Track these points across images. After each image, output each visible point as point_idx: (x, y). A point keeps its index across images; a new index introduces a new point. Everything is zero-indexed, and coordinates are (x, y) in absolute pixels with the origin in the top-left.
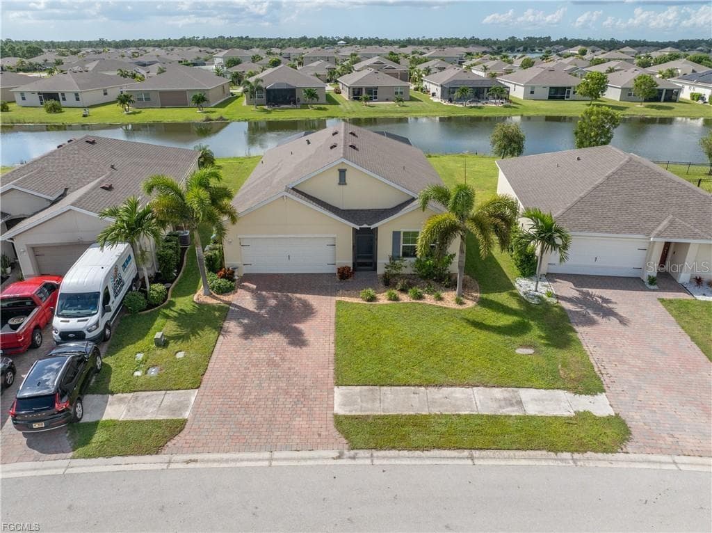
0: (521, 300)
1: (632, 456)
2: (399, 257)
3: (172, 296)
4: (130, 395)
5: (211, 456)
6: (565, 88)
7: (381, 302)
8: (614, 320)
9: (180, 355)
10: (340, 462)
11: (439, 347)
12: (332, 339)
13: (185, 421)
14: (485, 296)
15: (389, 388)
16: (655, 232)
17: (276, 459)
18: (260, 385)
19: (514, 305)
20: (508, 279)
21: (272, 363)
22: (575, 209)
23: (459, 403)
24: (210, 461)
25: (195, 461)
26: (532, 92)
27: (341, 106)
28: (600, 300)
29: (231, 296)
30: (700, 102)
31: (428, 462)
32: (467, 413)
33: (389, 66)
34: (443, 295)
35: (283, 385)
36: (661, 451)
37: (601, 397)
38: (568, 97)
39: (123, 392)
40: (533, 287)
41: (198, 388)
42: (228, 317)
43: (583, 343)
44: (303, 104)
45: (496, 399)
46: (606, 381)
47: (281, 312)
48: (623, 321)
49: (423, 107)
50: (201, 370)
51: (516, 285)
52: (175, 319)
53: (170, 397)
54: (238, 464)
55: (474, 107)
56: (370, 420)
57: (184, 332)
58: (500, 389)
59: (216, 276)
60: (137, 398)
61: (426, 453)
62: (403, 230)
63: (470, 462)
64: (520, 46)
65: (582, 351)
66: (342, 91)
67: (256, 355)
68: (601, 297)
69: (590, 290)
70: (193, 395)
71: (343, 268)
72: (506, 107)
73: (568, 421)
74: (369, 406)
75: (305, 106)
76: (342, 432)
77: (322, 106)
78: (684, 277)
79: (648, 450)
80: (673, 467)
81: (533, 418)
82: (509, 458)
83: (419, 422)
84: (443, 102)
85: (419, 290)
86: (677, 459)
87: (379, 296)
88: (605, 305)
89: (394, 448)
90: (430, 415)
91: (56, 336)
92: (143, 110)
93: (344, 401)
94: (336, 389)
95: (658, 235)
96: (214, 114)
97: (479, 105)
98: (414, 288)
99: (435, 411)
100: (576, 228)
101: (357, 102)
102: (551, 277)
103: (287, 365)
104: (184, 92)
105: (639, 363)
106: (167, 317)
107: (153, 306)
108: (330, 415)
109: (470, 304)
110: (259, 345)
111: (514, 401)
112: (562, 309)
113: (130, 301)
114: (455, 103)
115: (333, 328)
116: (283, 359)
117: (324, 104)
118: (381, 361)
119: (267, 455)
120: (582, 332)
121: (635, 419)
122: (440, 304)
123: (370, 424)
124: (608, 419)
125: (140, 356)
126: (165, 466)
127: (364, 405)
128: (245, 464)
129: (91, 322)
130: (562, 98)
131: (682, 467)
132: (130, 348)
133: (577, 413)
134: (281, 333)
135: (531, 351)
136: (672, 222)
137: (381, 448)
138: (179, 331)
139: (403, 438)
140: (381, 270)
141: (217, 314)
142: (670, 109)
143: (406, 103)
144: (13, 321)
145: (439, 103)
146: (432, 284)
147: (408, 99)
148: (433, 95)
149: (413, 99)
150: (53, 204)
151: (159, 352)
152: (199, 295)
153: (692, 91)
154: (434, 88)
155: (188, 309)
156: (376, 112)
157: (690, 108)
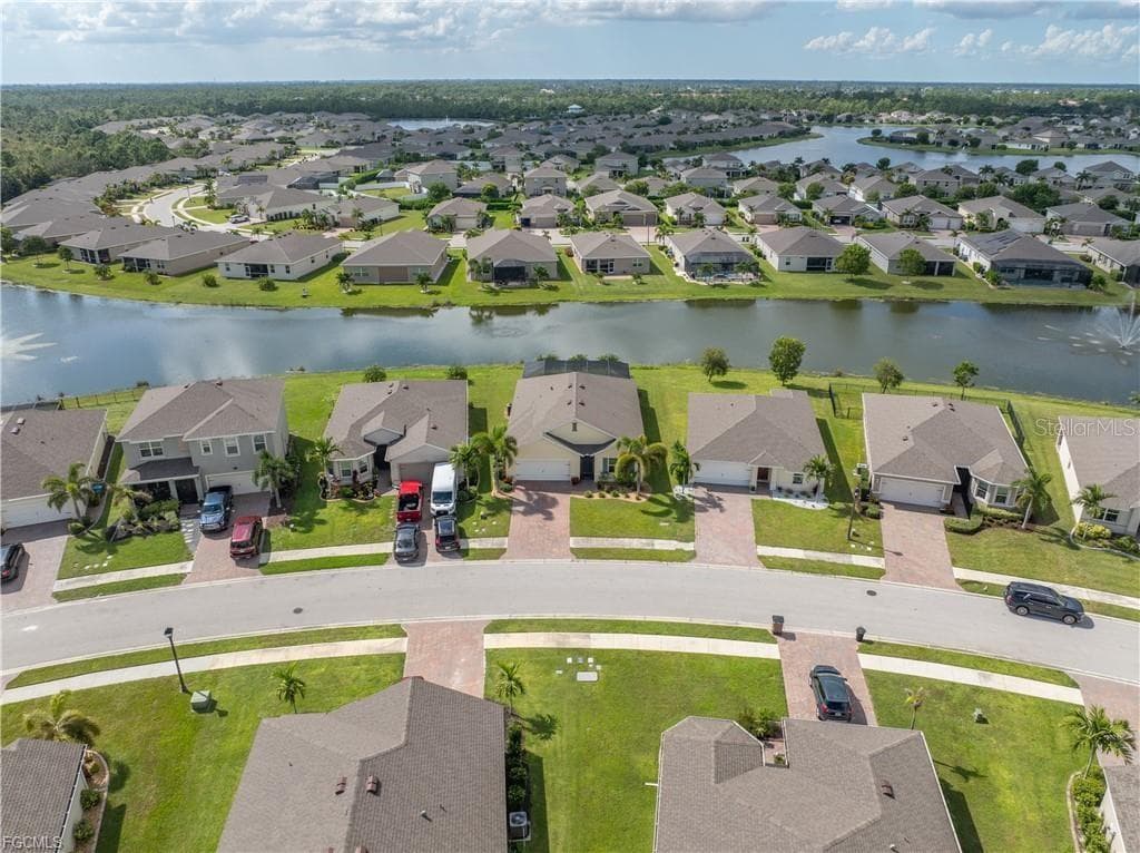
0: (672, 499)
1: (692, 564)
2: (606, 472)
3: (480, 493)
4: (477, 539)
5: (521, 560)
6: (825, 259)
7: (595, 498)
8: (718, 510)
9: (494, 522)
10: (573, 563)
11: (622, 521)
12: (568, 516)
13: (505, 549)
14: (652, 496)
16: (753, 461)
17: (547, 561)
18: (536, 536)
19: (667, 501)
20: (670, 484)
21: (539, 527)
22: (710, 445)
23: (626, 544)
24: (518, 562)
25: (513, 562)
26: (788, 263)
27: (573, 283)
29: (512, 493)
30: (979, 275)
31: (608, 563)
32: (628, 548)
33: (633, 205)
34: (630, 494)
35: (546, 536)
36: (705, 562)
37: (692, 544)
38: (828, 270)
39: (473, 538)
40: (682, 491)
41: (508, 536)
42: (513, 505)
43: (695, 520)
44: (532, 281)
45: (643, 543)
46: (698, 536)
47: (541, 502)
48: (722, 511)
49: (663, 284)
50: (507, 530)
51: (674, 489)
52: (485, 506)
53: (496, 540)
54: (532, 563)
55: (719, 285)
56: (585, 549)
57: (492, 512)
58: (646, 539)
59: (502, 483)
60: (481, 541)
61: (608, 561)
62: (607, 457)
63: (625, 564)
65: (693, 525)
66: (575, 254)
67: (531, 524)
68: (718, 498)
69: (714, 493)
70: (506, 539)
71: (575, 478)
72: (753, 285)
73: (671, 552)
74: (586, 544)
75: (534, 285)
76: (573, 553)
77: (553, 283)
79: (700, 562)
80: (707, 567)
81: (656, 550)
82: (641, 563)
83: (606, 551)
84: (685, 277)
85: (617, 492)
87: (594, 495)
88: (717, 502)
89: (595, 559)
90: (612, 548)
91: (434, 513)
92: (363, 288)
93: (573, 542)
94: (571, 538)
95: (755, 463)
96: (440, 296)
97: (725, 282)
98: (614, 490)
100: (705, 458)
101: (591, 276)
102: (695, 485)
103: (546, 528)
104: (404, 268)
105: (719, 531)
106: (481, 504)
107: (473, 497)
108: (568, 547)
109: (643, 500)
110: (532, 519)
111: (650, 544)
112: (693, 504)
113: (462, 495)
114: (698, 280)
115: (568, 511)
116: (544, 525)
117: (555, 280)
118: (593, 527)
119: (543, 560)
120: (698, 516)
121: (701, 552)
122: (627, 500)
123: (585, 551)
124: (689, 552)
125: (475, 523)
126: (502, 563)
127: (583, 544)
128: (534, 563)
129: (450, 506)
130: (822, 270)
131: (710, 567)
132: (469, 519)
133: (677, 549)
134: (541, 513)
135: (667, 524)
136: (764, 455)
137: (590, 559)
138: (488, 512)
139: (599, 556)
140: (596, 479)
141: (507, 503)
142: (938, 286)
143: (645, 278)
144: (409, 505)
145: (680, 279)
146: (625, 488)
147: (648, 270)
148: (677, 265)
149: (654, 270)
150: (402, 437)
151: (483, 521)
152: (494, 492)
153: (976, 261)
154: (679, 257)
155: (490, 500)
156: (610, 293)
157: (961, 287)
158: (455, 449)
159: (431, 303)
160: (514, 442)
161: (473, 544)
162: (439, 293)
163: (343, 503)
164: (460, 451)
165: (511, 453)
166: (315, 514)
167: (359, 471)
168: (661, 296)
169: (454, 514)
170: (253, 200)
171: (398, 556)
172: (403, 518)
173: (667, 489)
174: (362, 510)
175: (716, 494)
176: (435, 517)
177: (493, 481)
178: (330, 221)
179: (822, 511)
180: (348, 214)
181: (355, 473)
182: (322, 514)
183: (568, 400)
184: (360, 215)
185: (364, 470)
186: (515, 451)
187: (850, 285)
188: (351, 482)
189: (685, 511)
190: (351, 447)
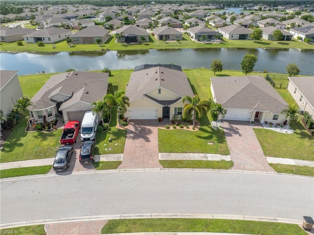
0: (211, 128)
1: (232, 170)
2: (176, 115)
3: (110, 127)
4: (106, 155)
5: (130, 169)
6: (246, 35)
7: (171, 129)
8: (238, 135)
9: (116, 144)
10: (161, 171)
11: (187, 142)
12: (157, 140)
13: (121, 162)
14: (201, 127)
15: (173, 153)
16: (253, 108)
17: (146, 170)
18: (139, 152)
19: (209, 130)
20: (209, 121)
21: (141, 147)
22: (230, 100)
23: (191, 157)
24: (130, 171)
25: (126, 170)
26: (232, 36)
27: (155, 43)
28: (235, 129)
29: (127, 127)
30: (301, 41)
31: (182, 171)
32: (193, 160)
33: (174, 21)
34: (189, 127)
35: (145, 152)
36: (240, 169)
37: (229, 156)
38: (247, 38)
39: (103, 154)
40: (216, 124)
41: (123, 153)
42: (127, 133)
43: (227, 141)
44: (140, 42)
45: (201, 156)
46: (231, 152)
47: (142, 132)
48: (240, 135)
49: (188, 43)
50: (123, 148)
51: (211, 123)
52: (112, 134)
53: (116, 155)
54: (137, 171)
55: (208, 43)
56: (168, 161)
57: (116, 138)
58: (202, 154)
59: (122, 121)
60: (107, 156)
61: (182, 169)
62: (177, 107)
63: (192, 171)
64: (233, 4)
65: (227, 144)
66: (155, 35)
67: (137, 144)
68: (236, 128)
69: (233, 125)
70: (122, 155)
71: (160, 118)
72: (221, 43)
73: (218, 162)
74: (168, 158)
75: (140, 43)
76: (161, 164)
77: (148, 43)
78: (262, 121)
79: (237, 169)
80: (242, 173)
81: (209, 161)
82: (202, 170)
83: (180, 162)
84: (196, 41)
85: (182, 125)
86: (243, 171)
87: (170, 127)
88: (236, 130)
89: (174, 168)
90: (183, 160)
91: (82, 139)
92: (76, 45)
93: (161, 156)
94: (159, 153)
95: (254, 109)
97: (210, 42)
98: (181, 125)
99: (185, 159)
100: (229, 107)
101: (161, 41)
102: (222, 121)
103: (145, 147)
104: (92, 38)
105: (241, 147)
106: (110, 133)
107: (106, 129)
108: (158, 160)
109: (197, 129)
110: (137, 141)
111: (205, 157)
112: (224, 131)
113: (99, 129)
114: (201, 42)
115: (157, 137)
116: (144, 145)
117: (148, 42)
118: (171, 146)
119: (143, 169)
120: (228, 139)
121: (236, 162)
122: (188, 129)
123: (168, 162)
124: (229, 162)
125: (105, 145)
126: (119, 172)
127: (167, 157)
128: (138, 171)
129: (91, 135)
130: (244, 39)
131: (244, 173)
132: (102, 142)
133: (221, 160)
134: (143, 138)
135: (212, 144)
136: (259, 105)
137: (171, 168)
138: (114, 137)
139: (176, 165)
140: (171, 119)
141: (124, 132)
142: (288, 44)
143: (181, 41)
144: (69, 135)
145: (194, 42)
146: (186, 123)
147: (182, 39)
148: (192, 37)
149: (184, 39)
150: (70, 98)
151: (110, 143)
152: (118, 126)
153: (298, 36)
154: (192, 34)
155: (115, 131)
156: (169, 46)
157: (295, 44)
158: (95, 104)
159: (101, 49)
160: (128, 99)
161: (103, 158)
162: (105, 46)
163: (36, 133)
164: (97, 105)
165: (126, 105)
166: (19, 140)
167: (47, 116)
168: (187, 47)
169: (94, 140)
170: (45, 21)
171: (55, 168)
172: (64, 143)
173: (208, 124)
174: (44, 137)
175: (235, 126)
176: (83, 141)
177: (118, 120)
178: (70, 27)
179: (292, 134)
180: (76, 25)
181: (45, 117)
182: (23, 140)
183: (155, 78)
184: (81, 25)
185: (50, 115)
186: (128, 105)
187: (256, 43)
188: (42, 122)
189: (220, 136)
190: (42, 103)
